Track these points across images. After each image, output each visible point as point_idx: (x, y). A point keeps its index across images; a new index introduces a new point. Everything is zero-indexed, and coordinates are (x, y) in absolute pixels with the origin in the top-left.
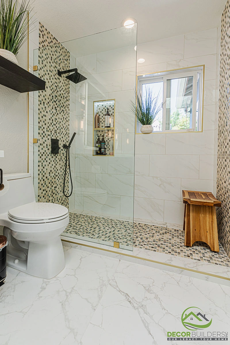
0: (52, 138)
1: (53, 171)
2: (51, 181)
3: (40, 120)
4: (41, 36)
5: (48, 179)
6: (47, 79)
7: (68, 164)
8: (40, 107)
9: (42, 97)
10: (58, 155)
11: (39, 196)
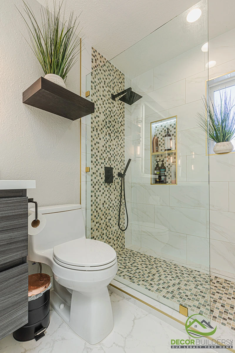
0: (106, 166)
1: (107, 201)
2: (105, 212)
3: (92, 147)
4: (94, 61)
5: (102, 211)
6: (100, 105)
7: (123, 194)
8: (93, 135)
9: (95, 124)
10: (112, 185)
11: (92, 229)
